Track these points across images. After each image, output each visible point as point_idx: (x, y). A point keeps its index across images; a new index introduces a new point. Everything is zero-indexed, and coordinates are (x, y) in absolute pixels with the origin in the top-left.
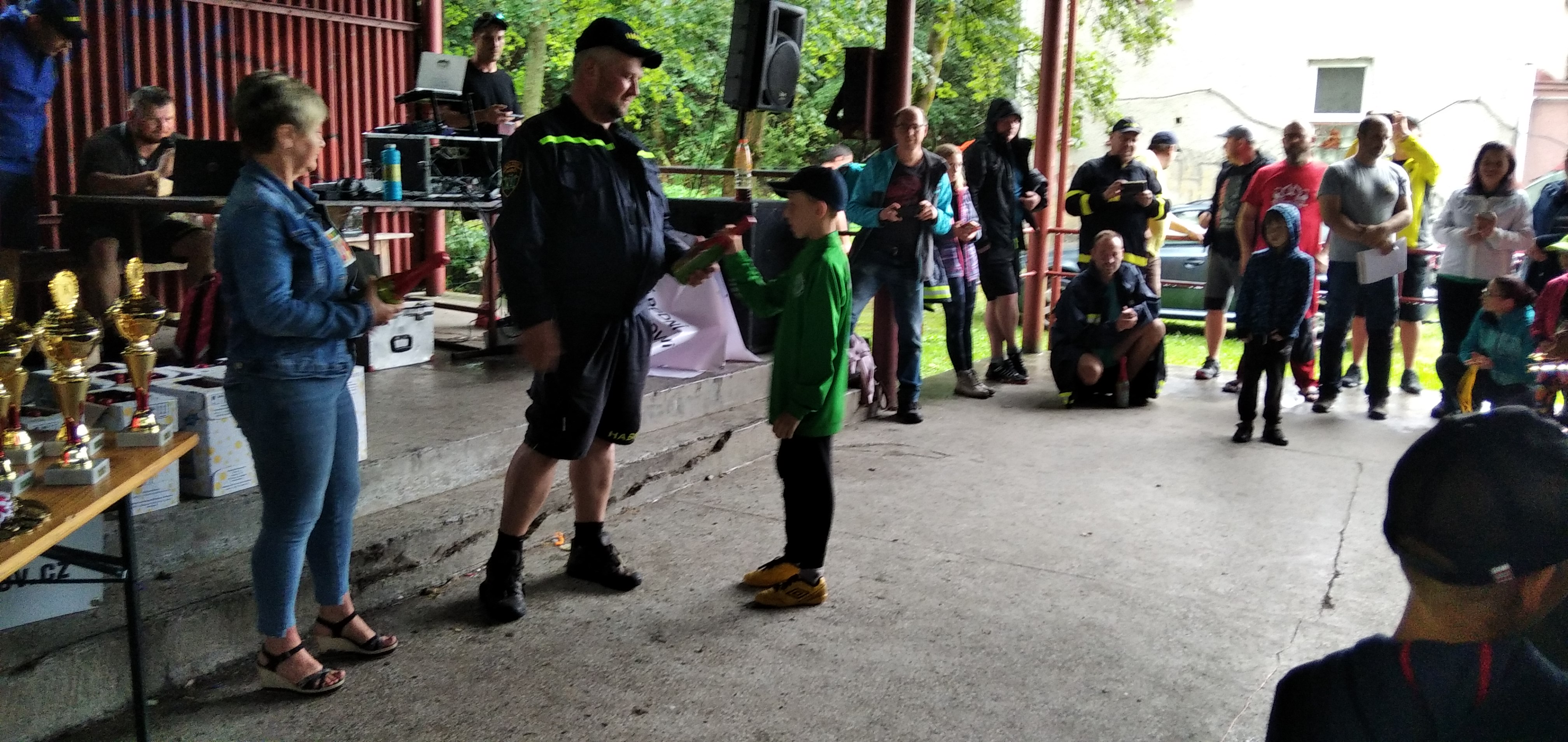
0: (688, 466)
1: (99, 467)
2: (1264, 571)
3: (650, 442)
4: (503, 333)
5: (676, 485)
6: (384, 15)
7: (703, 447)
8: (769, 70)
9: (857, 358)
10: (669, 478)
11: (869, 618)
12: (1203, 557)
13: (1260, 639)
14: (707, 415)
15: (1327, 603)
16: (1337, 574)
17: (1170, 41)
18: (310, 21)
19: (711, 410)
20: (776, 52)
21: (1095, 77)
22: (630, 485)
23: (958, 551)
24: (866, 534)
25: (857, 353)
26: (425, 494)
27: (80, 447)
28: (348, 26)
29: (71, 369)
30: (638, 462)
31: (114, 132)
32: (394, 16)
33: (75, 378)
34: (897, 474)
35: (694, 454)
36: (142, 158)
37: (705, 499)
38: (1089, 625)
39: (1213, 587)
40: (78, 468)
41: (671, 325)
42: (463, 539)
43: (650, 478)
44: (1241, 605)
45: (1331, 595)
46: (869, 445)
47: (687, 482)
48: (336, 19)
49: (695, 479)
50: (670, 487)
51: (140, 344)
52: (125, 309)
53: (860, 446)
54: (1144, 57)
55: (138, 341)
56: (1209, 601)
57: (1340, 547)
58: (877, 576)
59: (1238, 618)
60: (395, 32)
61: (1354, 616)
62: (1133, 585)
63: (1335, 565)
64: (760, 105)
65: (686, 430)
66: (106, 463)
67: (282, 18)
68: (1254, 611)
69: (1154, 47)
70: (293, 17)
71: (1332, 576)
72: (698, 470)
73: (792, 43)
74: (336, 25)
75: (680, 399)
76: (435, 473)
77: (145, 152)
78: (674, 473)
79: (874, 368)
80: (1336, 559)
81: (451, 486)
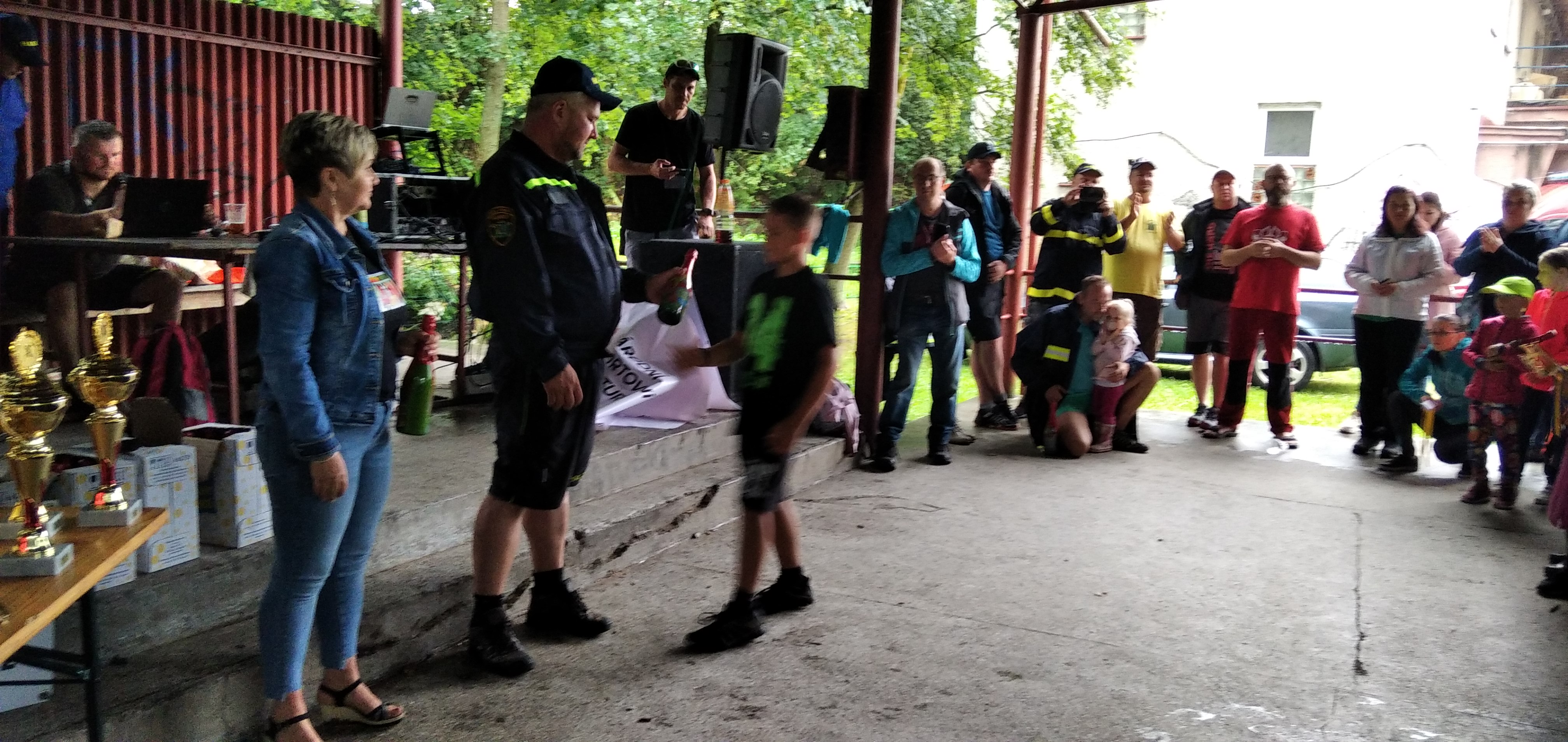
0: (675, 523)
1: (61, 555)
2: (1287, 633)
3: (635, 498)
4: (472, 381)
5: (664, 545)
6: (343, 49)
7: (689, 503)
8: (752, 110)
9: (841, 406)
10: (656, 536)
11: (888, 694)
12: (1223, 619)
13: (1301, 712)
14: (691, 467)
15: (1359, 669)
16: (1362, 636)
17: (1130, 84)
18: (266, 54)
19: (696, 461)
20: (760, 91)
21: (1056, 119)
22: (616, 545)
23: (969, 615)
24: (869, 597)
25: (841, 401)
26: (401, 561)
27: (40, 531)
28: (305, 60)
29: (33, 443)
30: (623, 521)
31: (58, 170)
32: (354, 50)
33: (38, 453)
34: (891, 529)
35: (680, 511)
36: (87, 197)
37: (695, 559)
38: (1120, 698)
39: (1239, 653)
40: (37, 556)
41: (651, 375)
42: (443, 610)
43: (636, 537)
44: (1271, 673)
45: (1361, 660)
46: (857, 497)
47: (673, 541)
48: (294, 52)
49: (681, 537)
50: (656, 547)
51: (107, 410)
52: (91, 372)
53: (847, 499)
54: (1104, 100)
55: (105, 407)
56: (1239, 668)
57: (1359, 606)
58: (888, 646)
59: (1274, 687)
60: (354, 66)
61: (1390, 683)
62: (1157, 652)
63: (1358, 625)
64: (744, 145)
65: (671, 485)
66: (69, 549)
67: (237, 50)
68: (1288, 679)
69: (1115, 90)
70: (248, 49)
71: (1358, 638)
72: (685, 528)
73: (775, 81)
74: (293, 58)
75: (663, 452)
76: (411, 538)
77: (93, 190)
78: (661, 531)
79: (858, 415)
80: (1357, 620)
81: (427, 552)
